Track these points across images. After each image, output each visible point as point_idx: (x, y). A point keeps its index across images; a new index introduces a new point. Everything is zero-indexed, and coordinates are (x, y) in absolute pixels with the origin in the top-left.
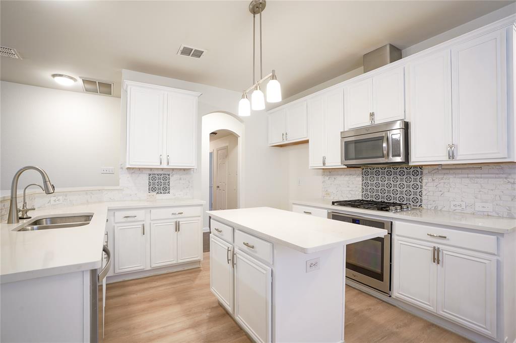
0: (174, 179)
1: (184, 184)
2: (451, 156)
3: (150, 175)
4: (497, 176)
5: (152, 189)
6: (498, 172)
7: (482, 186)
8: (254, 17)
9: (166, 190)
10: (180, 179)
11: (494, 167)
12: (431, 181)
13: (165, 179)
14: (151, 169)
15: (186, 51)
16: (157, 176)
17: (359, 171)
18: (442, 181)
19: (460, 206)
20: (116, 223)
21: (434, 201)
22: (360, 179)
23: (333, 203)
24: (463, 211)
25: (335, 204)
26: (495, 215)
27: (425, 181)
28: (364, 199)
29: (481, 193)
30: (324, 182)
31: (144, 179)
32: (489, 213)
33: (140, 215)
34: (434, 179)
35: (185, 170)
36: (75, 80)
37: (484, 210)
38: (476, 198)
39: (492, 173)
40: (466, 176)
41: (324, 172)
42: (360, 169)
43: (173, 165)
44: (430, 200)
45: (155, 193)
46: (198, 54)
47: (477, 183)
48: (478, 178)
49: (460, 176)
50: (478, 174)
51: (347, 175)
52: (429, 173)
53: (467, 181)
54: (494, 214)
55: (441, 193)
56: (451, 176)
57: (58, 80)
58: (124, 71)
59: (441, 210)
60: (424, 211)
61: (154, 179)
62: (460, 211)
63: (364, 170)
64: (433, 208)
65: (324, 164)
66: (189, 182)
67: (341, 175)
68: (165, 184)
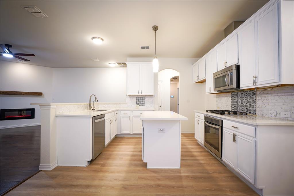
0: (146, 100)
1: (150, 102)
2: (255, 83)
3: (137, 98)
4: (292, 94)
5: (138, 104)
6: (293, 91)
7: (284, 101)
8: (155, 32)
9: (143, 104)
10: (149, 100)
11: (291, 88)
12: (260, 98)
13: (143, 100)
14: (137, 95)
15: (143, 48)
16: (139, 99)
17: (230, 94)
18: (265, 98)
19: (274, 114)
20: (121, 115)
21: (262, 111)
22: (230, 99)
23: (207, 111)
24: (275, 117)
25: (208, 112)
26: (292, 120)
27: (257, 99)
28: (232, 110)
29: (284, 105)
30: (217, 101)
31: (135, 100)
32: (289, 119)
33: (129, 112)
34: (262, 97)
35: (151, 96)
36: (115, 64)
37: (285, 116)
38: (282, 109)
39: (290, 92)
40: (277, 95)
41: (217, 95)
42: (230, 93)
43: (144, 94)
44: (260, 111)
45: (139, 105)
46: (148, 48)
47: (282, 99)
48: (283, 95)
49: (274, 95)
50: (282, 93)
51: (225, 97)
52: (259, 94)
53: (277, 97)
54: (290, 119)
55: (265, 106)
56: (270, 95)
57: (110, 65)
58: (127, 58)
59: (265, 117)
60: (257, 117)
61: (138, 100)
62: (274, 117)
63: (232, 93)
64: (261, 116)
65: (210, 91)
66: (153, 101)
67: (223, 97)
68: (142, 102)
